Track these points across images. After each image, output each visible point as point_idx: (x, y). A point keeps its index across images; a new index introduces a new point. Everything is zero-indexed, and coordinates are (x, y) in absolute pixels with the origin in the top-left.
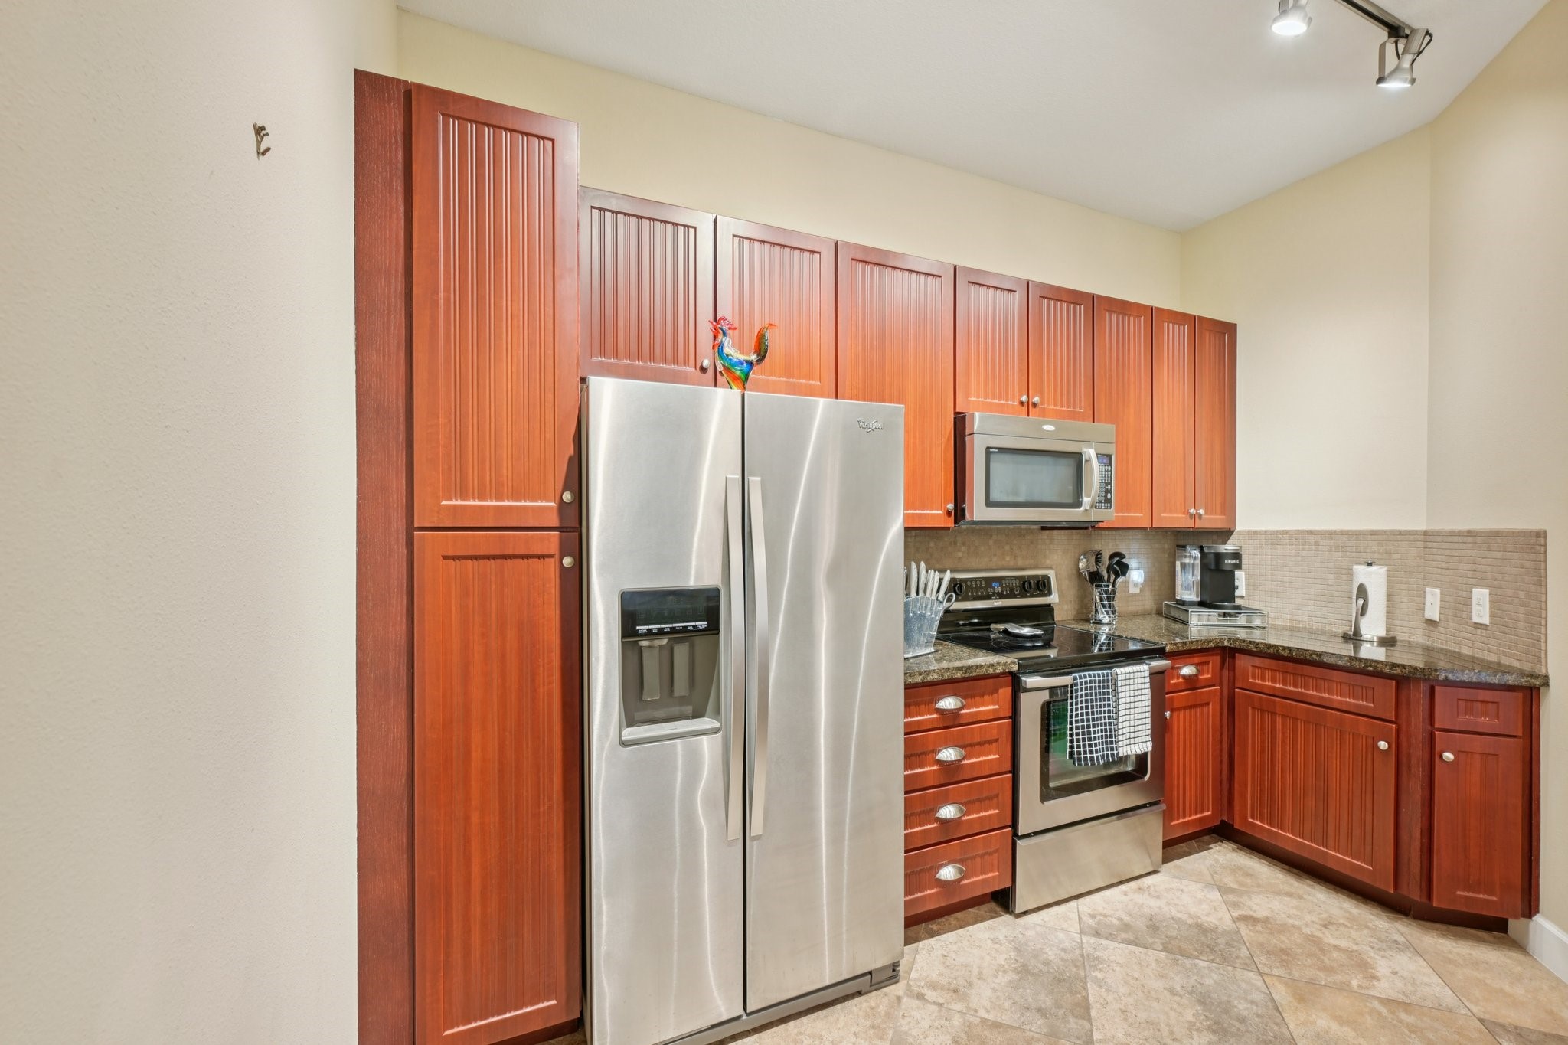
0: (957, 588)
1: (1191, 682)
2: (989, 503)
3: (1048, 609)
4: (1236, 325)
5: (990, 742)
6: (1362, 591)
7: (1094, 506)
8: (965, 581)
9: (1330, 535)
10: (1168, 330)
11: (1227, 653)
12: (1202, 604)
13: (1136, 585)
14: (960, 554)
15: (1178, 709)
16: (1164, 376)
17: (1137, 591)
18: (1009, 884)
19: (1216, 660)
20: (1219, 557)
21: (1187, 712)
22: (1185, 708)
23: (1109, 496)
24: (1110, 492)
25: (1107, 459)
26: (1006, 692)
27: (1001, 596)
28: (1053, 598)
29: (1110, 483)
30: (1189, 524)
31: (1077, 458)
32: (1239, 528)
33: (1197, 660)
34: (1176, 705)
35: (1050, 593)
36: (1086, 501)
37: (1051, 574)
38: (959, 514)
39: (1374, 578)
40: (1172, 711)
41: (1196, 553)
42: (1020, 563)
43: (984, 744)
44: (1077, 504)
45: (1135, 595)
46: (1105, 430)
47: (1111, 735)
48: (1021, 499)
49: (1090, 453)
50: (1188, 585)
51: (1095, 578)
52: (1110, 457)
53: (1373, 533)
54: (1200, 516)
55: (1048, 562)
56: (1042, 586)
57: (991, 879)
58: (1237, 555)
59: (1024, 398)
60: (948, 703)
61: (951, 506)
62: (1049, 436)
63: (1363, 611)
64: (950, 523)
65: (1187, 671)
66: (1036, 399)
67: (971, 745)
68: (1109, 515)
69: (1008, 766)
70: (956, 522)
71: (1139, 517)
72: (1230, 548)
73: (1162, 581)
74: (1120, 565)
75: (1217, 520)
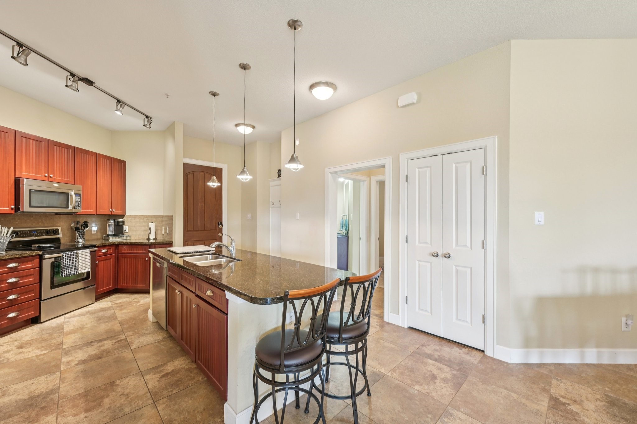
0: (16, 234)
1: (105, 255)
2: (30, 206)
3: (58, 239)
4: (126, 161)
5: (30, 275)
6: (150, 229)
7: (74, 208)
8: (20, 231)
9: (146, 216)
10: (102, 161)
11: (116, 246)
12: (114, 235)
13: (94, 231)
14: (17, 223)
15: (101, 261)
16: (101, 173)
17: (95, 233)
18: (38, 314)
19: (114, 247)
20: (118, 222)
21: (104, 261)
22: (103, 260)
23: (79, 205)
24: (80, 204)
25: (78, 195)
26: (37, 261)
27: (37, 236)
28: (60, 235)
29: (80, 202)
30: (110, 213)
31: (67, 195)
32: (127, 214)
33: (107, 248)
34: (100, 260)
35: (59, 234)
36: (71, 207)
37: (60, 229)
38: (17, 209)
39: (152, 226)
40: (99, 261)
41: (112, 221)
42: (46, 225)
43: (27, 276)
44: (68, 207)
45: (94, 234)
46: (79, 187)
47: (76, 268)
48: (45, 205)
49: (72, 193)
50: (110, 230)
51: (77, 229)
52: (80, 195)
53: (154, 216)
54: (113, 211)
55: (58, 225)
56: (56, 232)
57: (31, 314)
58: (123, 222)
59: (46, 175)
60: (13, 265)
61: (13, 207)
62: (56, 187)
63: (150, 233)
64: (13, 212)
65: (104, 251)
66: (51, 176)
67: (23, 277)
68: (80, 210)
69: (38, 281)
70: (15, 212)
71: (92, 211)
72: (121, 220)
73: (103, 229)
74: (86, 225)
75: (119, 212)
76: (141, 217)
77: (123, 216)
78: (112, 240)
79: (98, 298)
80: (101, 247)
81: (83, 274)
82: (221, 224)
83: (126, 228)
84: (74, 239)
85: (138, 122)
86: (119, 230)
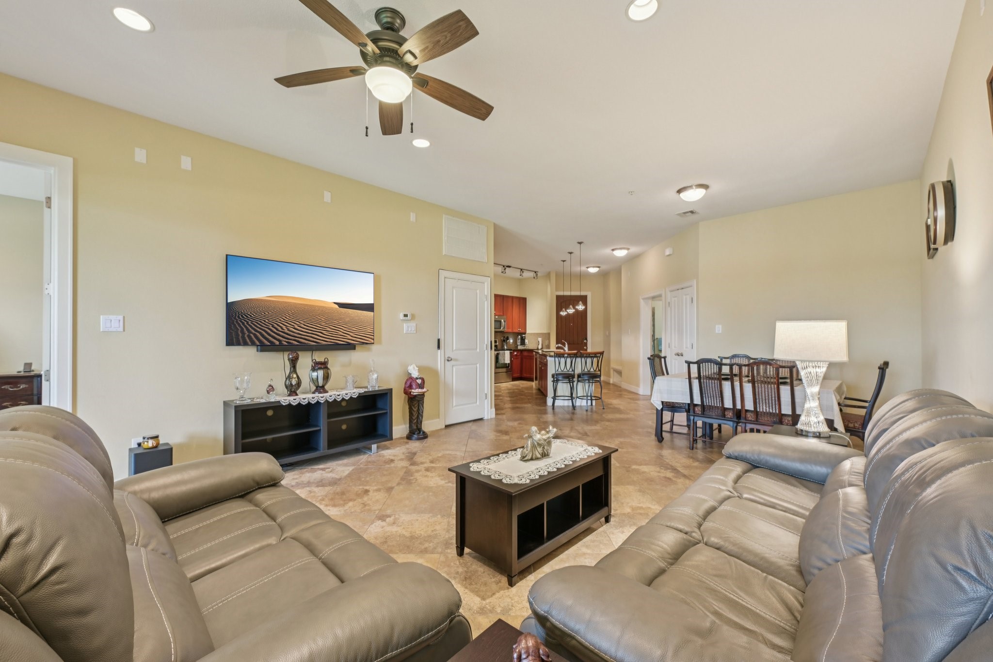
1: (516, 355)
4: (526, 299)
6: (539, 342)
9: (537, 333)
10: (514, 300)
11: (522, 351)
12: (521, 344)
13: (511, 341)
16: (514, 307)
19: (519, 353)
20: (523, 337)
21: (516, 359)
23: (505, 327)
25: (505, 322)
28: (497, 344)
29: (505, 325)
30: (519, 332)
31: (501, 321)
32: (527, 332)
33: (517, 351)
36: (502, 328)
39: (540, 339)
40: (513, 359)
41: (520, 336)
45: (511, 343)
46: (505, 317)
47: (504, 360)
49: (503, 321)
50: (519, 342)
51: (504, 341)
53: (541, 333)
54: (520, 330)
55: (497, 338)
56: (496, 342)
58: (525, 337)
63: (539, 344)
65: (515, 353)
68: (506, 330)
71: (510, 330)
72: (524, 336)
73: (515, 342)
74: (508, 338)
75: (523, 331)
76: (534, 334)
77: (525, 333)
78: (520, 347)
79: (514, 379)
80: (514, 351)
81: (506, 364)
82: (586, 339)
83: (526, 341)
84: (503, 346)
85: (532, 274)
86: (523, 342)
